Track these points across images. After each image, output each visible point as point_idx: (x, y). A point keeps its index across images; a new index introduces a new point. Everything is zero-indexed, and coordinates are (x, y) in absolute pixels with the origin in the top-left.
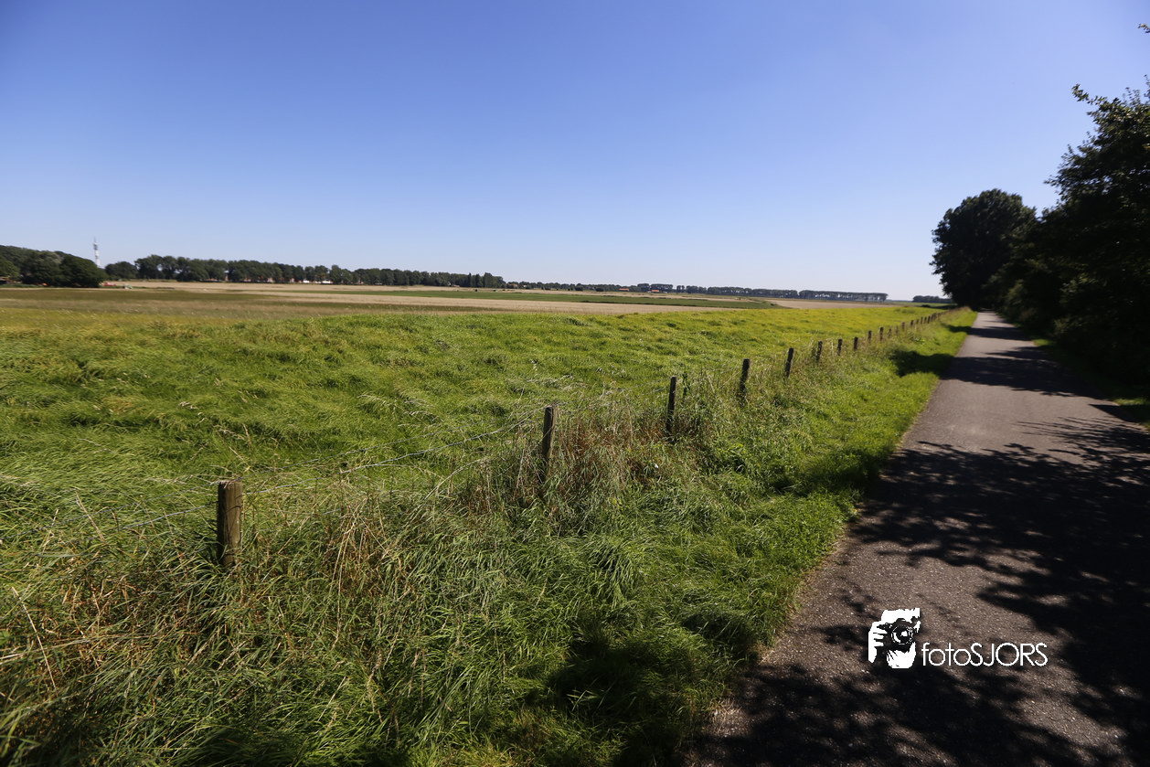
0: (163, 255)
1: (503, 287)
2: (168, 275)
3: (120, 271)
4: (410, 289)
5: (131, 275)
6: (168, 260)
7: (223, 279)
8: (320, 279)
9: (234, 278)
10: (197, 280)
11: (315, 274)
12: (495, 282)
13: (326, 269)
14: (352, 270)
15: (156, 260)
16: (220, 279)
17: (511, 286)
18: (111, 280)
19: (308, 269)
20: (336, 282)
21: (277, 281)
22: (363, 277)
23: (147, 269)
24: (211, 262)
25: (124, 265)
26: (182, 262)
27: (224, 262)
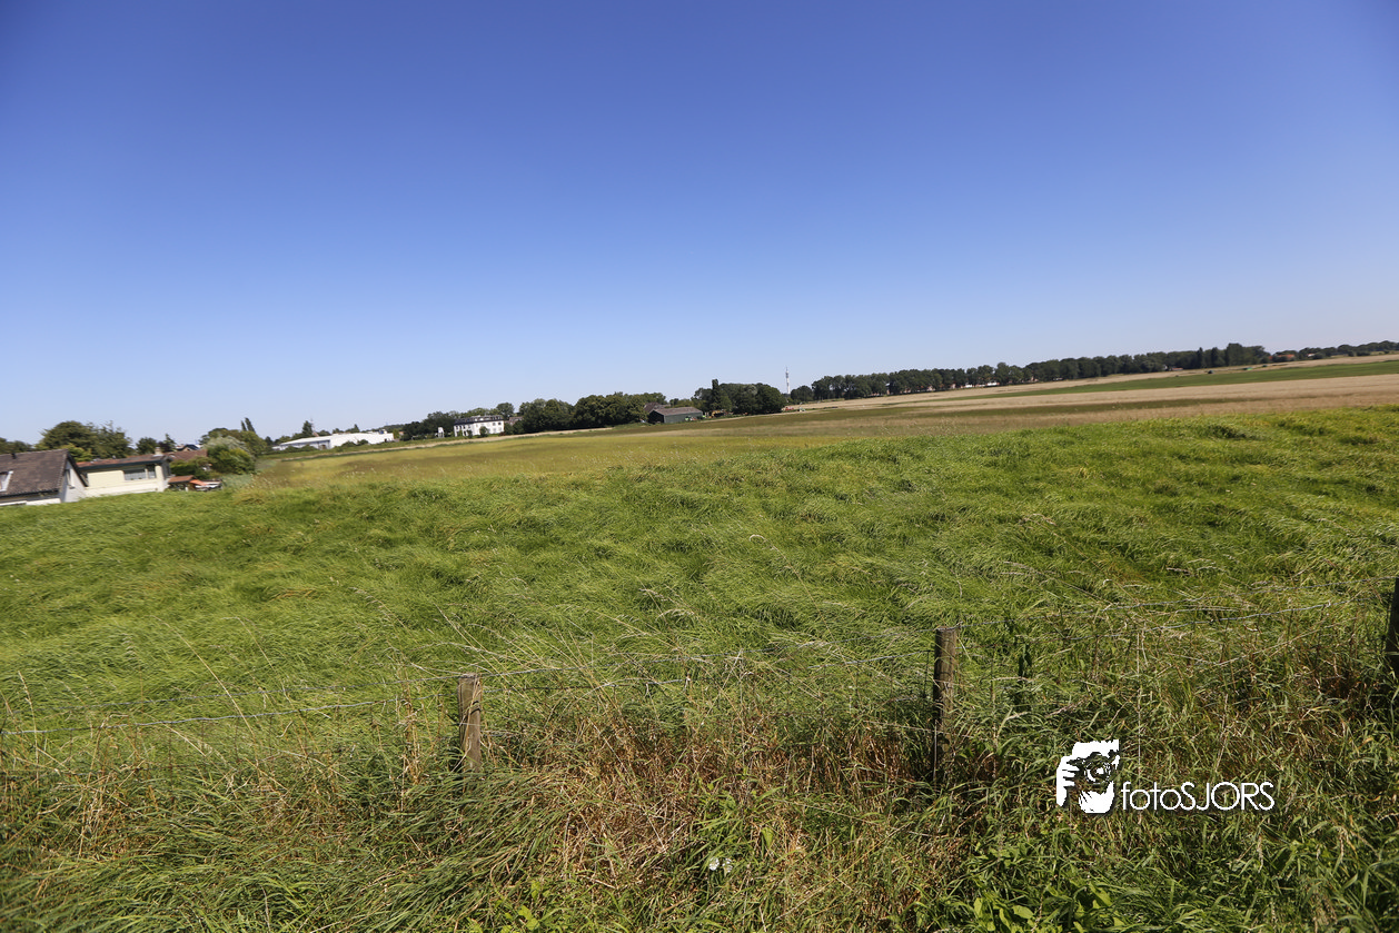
0: (833, 376)
1: (1264, 361)
2: (837, 395)
3: (800, 395)
4: (1101, 381)
5: (808, 398)
6: (838, 379)
7: (885, 393)
8: (984, 381)
9: (895, 391)
10: (861, 396)
11: (978, 376)
12: (1247, 356)
13: (991, 369)
14: (1023, 366)
15: (828, 380)
16: (882, 393)
17: (1281, 358)
18: (794, 404)
19: (970, 371)
20: (1003, 383)
21: (937, 390)
22: (1037, 372)
23: (822, 390)
24: (874, 376)
25: (804, 388)
26: (848, 379)
27: (885, 374)
